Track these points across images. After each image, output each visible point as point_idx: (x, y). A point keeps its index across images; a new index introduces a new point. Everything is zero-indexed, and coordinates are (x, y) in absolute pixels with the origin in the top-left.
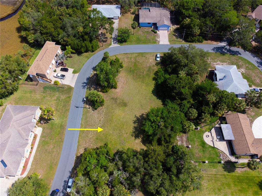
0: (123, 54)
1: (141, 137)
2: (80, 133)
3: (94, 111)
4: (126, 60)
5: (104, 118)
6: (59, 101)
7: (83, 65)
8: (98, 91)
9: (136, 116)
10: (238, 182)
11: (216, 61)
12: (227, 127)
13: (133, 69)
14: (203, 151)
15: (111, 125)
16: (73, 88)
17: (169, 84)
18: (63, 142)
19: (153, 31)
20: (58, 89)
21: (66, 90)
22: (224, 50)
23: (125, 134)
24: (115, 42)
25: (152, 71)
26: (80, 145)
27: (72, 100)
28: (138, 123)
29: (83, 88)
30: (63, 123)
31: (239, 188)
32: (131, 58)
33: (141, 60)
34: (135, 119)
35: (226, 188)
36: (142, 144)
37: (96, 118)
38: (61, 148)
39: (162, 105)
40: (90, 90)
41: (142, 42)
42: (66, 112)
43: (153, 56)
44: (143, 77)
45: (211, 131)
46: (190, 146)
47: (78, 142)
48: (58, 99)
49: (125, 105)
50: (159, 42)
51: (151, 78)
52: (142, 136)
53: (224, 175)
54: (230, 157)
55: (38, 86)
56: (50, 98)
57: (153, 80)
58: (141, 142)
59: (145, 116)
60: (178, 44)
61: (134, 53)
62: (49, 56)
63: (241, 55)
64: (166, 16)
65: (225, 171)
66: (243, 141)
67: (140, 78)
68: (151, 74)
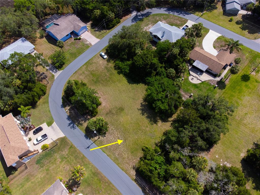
0: (74, 74)
1: (158, 120)
2: (115, 162)
3: (105, 136)
4: (81, 77)
5: (118, 133)
6: (66, 158)
7: (49, 111)
8: (89, 119)
9: (139, 109)
10: (234, 89)
12: (197, 63)
13: (95, 79)
14: (200, 90)
15: (130, 133)
16: (65, 137)
17: (140, 65)
18: (111, 183)
19: (77, 39)
20: (52, 150)
21: (61, 144)
22: (139, 17)
23: (147, 129)
24: (54, 71)
25: (111, 69)
26: (126, 170)
27: (77, 147)
28: (146, 112)
29: (74, 129)
30: (93, 171)
31: (238, 92)
32: (83, 73)
33: (92, 68)
34: (140, 112)
35: (233, 98)
36: (164, 122)
37: (114, 139)
38: (115, 188)
39: (145, 86)
40: (81, 125)
41: (77, 54)
42: (84, 160)
43: (99, 58)
44: (110, 78)
45: (190, 74)
46: (192, 94)
47: (123, 170)
48: (63, 158)
49: (121, 109)
50: (90, 44)
51: (117, 75)
52: (158, 118)
53: (224, 92)
54: (215, 79)
55: (29, 168)
56: (55, 165)
57: (120, 75)
58: (162, 122)
59: (144, 103)
60: (106, 35)
61: (81, 67)
62: (12, 131)
63: (152, 13)
64: (76, 20)
65: (222, 89)
66: (214, 63)
67: (109, 81)
68: (113, 72)
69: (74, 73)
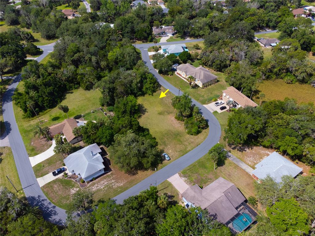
11: (105, 188)
16: (202, 105)
25: (161, 144)
32: (190, 144)
33: (180, 147)
61: (192, 149)
67: (166, 134)
68: (160, 141)
69: (199, 144)
